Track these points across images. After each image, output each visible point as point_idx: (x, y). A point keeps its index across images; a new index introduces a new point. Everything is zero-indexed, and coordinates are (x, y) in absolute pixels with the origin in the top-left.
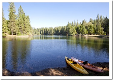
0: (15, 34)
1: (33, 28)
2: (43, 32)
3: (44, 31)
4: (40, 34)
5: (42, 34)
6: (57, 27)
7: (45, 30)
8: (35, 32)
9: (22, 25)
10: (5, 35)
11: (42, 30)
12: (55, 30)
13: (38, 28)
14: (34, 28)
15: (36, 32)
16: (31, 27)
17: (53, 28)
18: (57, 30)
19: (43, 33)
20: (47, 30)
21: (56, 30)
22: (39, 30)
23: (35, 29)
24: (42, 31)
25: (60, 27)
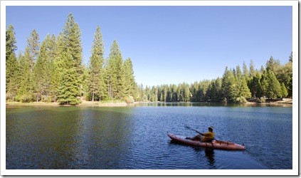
0: (98, 100)
1: (142, 86)
2: (166, 95)
3: (168, 93)
4: (159, 100)
5: (163, 101)
6: (198, 82)
7: (170, 90)
8: (146, 96)
9: (114, 79)
10: (77, 101)
11: (163, 91)
12: (193, 90)
13: (153, 87)
14: (144, 88)
15: (149, 97)
16: (134, 83)
17: (190, 84)
18: (197, 90)
19: (165, 98)
20: (175, 91)
21: (195, 90)
22: (157, 92)
23: (147, 89)
24: (163, 94)
25: (207, 82)
